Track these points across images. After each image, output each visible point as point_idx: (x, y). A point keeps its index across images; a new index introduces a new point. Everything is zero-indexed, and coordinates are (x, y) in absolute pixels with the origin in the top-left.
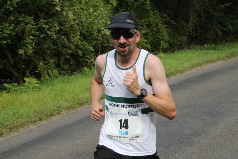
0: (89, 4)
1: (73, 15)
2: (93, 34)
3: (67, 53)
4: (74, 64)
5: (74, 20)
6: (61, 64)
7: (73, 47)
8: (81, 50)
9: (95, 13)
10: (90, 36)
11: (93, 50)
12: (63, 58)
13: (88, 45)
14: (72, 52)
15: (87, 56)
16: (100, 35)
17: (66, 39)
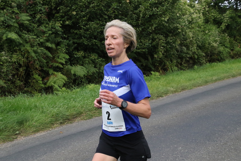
0: (206, 28)
1: (192, 35)
2: (205, 45)
3: (187, 57)
4: (191, 63)
5: (193, 37)
6: (183, 63)
7: (191, 53)
8: (197, 55)
9: (209, 33)
10: (204, 47)
11: (205, 55)
12: (184, 60)
13: (202, 52)
14: (190, 56)
15: (200, 59)
16: (210, 46)
17: (185, 48)
